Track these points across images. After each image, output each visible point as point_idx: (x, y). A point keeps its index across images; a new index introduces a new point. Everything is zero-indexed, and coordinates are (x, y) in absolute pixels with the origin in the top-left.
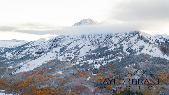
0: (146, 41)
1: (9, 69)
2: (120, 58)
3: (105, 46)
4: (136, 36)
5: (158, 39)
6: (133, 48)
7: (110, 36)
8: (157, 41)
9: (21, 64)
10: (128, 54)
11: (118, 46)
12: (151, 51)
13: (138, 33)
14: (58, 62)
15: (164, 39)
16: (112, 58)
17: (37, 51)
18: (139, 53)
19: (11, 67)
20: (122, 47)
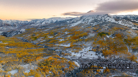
0: (110, 17)
1: (68, 26)
2: (101, 22)
3: (97, 19)
4: (107, 16)
5: (114, 16)
6: (105, 19)
7: (98, 16)
8: (114, 17)
9: (72, 24)
10: (104, 21)
11: (101, 19)
12: (111, 20)
13: (108, 15)
14: (82, 24)
15: (116, 16)
16: (99, 22)
17: (76, 20)
18: (107, 21)
19: (69, 25)
20: (102, 19)
